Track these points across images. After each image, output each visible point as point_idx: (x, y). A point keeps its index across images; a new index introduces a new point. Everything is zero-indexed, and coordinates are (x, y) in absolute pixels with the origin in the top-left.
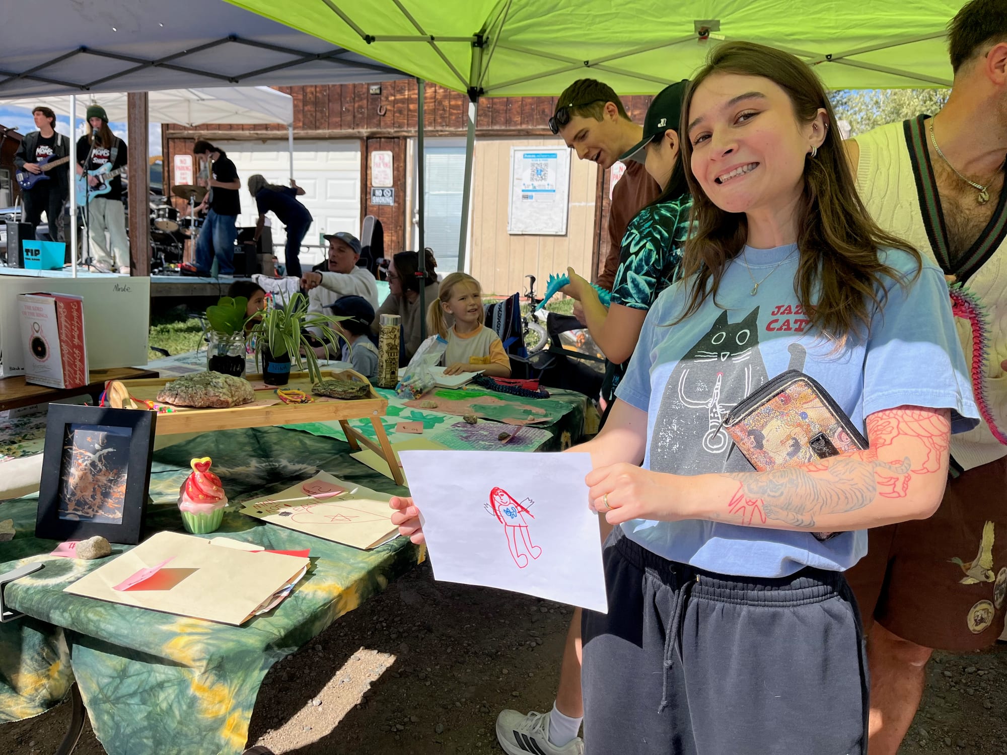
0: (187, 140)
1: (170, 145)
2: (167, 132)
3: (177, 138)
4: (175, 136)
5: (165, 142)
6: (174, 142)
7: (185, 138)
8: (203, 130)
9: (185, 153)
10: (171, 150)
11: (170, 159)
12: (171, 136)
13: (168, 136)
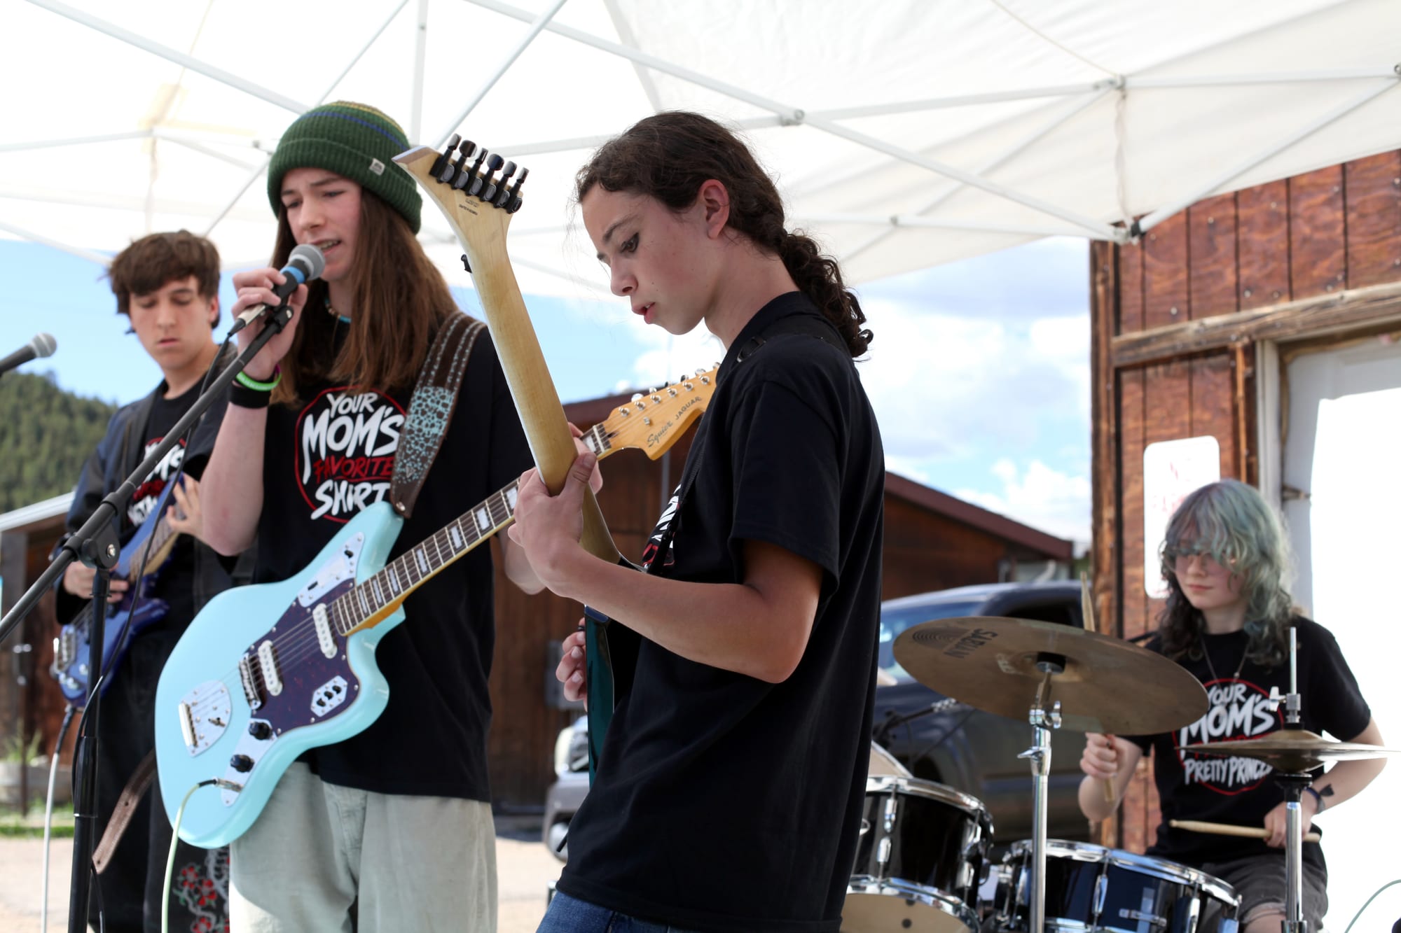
0: (1197, 363)
1: (1126, 401)
2: (1115, 340)
3: (1155, 363)
4: (1145, 353)
5: (1107, 386)
6: (1144, 383)
7: (1189, 356)
8: (1270, 300)
9: (1191, 431)
10: (1129, 423)
11: (1127, 470)
12: (1128, 357)
13: (1117, 362)
